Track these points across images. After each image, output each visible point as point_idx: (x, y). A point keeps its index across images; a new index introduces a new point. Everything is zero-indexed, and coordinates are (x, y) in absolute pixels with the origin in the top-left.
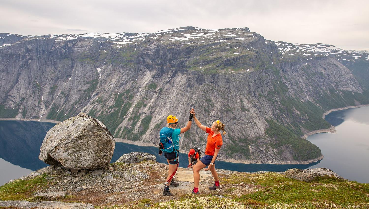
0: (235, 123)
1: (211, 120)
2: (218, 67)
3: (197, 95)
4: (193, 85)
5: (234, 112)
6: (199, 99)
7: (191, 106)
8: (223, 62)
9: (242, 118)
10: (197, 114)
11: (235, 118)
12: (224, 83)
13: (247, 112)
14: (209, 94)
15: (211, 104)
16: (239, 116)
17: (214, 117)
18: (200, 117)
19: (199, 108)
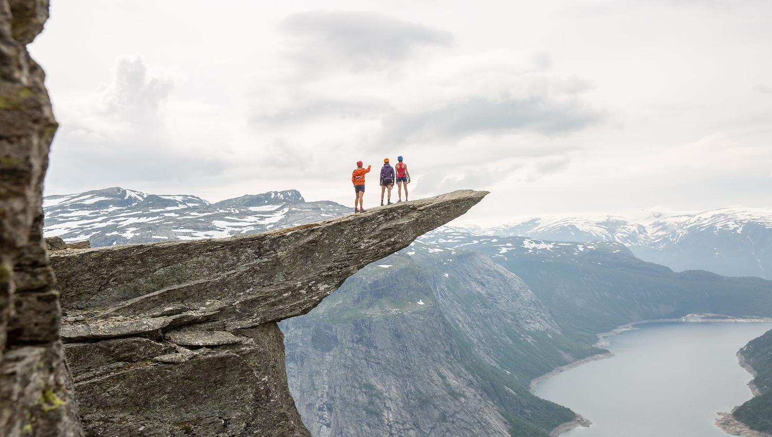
0: (448, 430)
1: (393, 432)
2: (358, 301)
3: (326, 379)
4: (305, 355)
5: (437, 403)
6: (337, 387)
7: (320, 409)
8: (365, 288)
9: (458, 416)
10: (347, 425)
11: (443, 418)
12: (389, 340)
13: (463, 400)
14: (361, 372)
15: (376, 395)
16: (451, 411)
17: (396, 425)
18: (358, 432)
19: (348, 409)
